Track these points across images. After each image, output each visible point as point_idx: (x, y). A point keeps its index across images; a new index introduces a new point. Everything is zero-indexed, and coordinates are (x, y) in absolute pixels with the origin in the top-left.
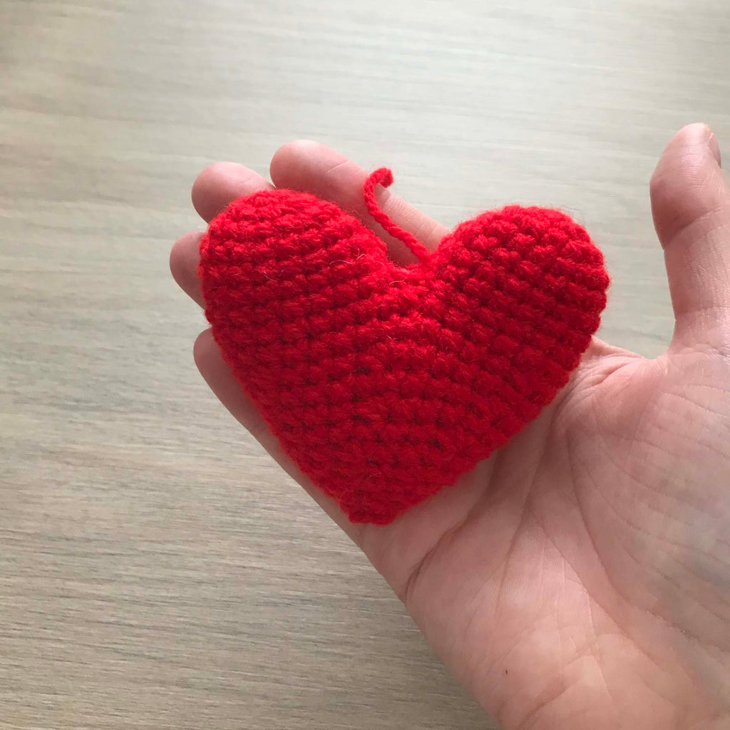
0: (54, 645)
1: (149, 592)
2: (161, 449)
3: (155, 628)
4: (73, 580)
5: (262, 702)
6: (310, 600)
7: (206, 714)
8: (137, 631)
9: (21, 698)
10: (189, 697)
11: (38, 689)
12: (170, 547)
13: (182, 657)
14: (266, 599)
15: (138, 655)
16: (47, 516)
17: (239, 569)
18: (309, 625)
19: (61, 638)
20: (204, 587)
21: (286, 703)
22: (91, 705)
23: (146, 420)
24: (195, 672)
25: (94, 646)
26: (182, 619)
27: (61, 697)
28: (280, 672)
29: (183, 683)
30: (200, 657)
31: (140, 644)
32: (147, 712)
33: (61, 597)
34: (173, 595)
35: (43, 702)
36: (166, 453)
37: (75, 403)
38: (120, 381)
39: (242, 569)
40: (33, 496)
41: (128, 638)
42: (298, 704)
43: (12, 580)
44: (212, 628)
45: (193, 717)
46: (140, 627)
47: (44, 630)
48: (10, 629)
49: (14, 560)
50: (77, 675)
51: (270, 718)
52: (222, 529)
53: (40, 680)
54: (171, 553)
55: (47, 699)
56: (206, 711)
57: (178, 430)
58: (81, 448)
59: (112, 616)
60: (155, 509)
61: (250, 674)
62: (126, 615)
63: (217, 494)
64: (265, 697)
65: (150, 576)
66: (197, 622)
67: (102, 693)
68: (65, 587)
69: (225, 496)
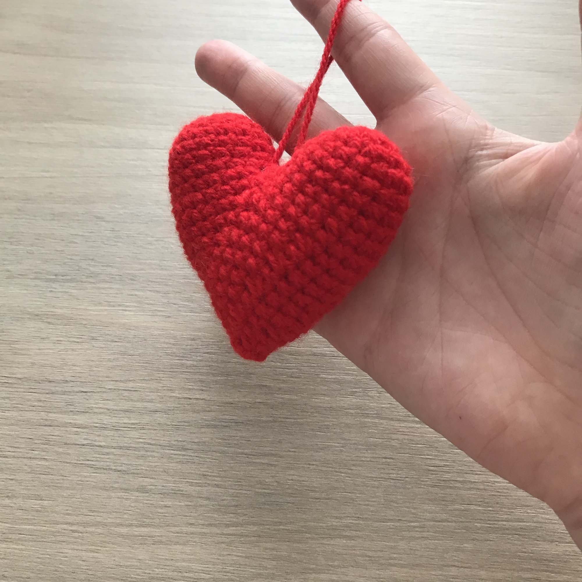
0: (40, 463)
1: (114, 420)
2: (123, 310)
3: (121, 448)
4: (55, 413)
5: (205, 502)
6: (243, 423)
7: (160, 513)
8: (106, 450)
9: (15, 504)
10: (147, 500)
11: (29, 497)
12: (131, 385)
13: (142, 469)
14: (206, 422)
15: (106, 469)
16: (33, 364)
17: (186, 400)
18: (242, 442)
19: (46, 457)
20: (158, 414)
21: (225, 502)
22: (71, 508)
23: (111, 288)
24: (152, 480)
25: (72, 463)
26: (141, 440)
27: (46, 502)
28: (219, 479)
29: (143, 490)
30: (155, 469)
31: (108, 460)
32: (114, 512)
33: (46, 426)
34: (133, 422)
35: (33, 506)
36: (127, 313)
37: (54, 277)
38: (90, 259)
39: (189, 400)
40: (22, 350)
41: (98, 456)
42: (234, 503)
43: (7, 414)
44: (165, 446)
45: (151, 515)
46: (108, 447)
47: (33, 452)
48: (5, 452)
49: (8, 398)
50: (59, 485)
51: (212, 515)
52: (172, 370)
53: (29, 490)
54: (131, 389)
55: (35, 504)
56: (160, 510)
57: (136, 295)
58: (59, 311)
59: (85, 439)
60: (119, 356)
61: (195, 481)
62: (97, 438)
63: (167, 343)
64: (208, 499)
65: (116, 408)
66: (154, 442)
67: (78, 498)
68: (48, 418)
69: (174, 344)
